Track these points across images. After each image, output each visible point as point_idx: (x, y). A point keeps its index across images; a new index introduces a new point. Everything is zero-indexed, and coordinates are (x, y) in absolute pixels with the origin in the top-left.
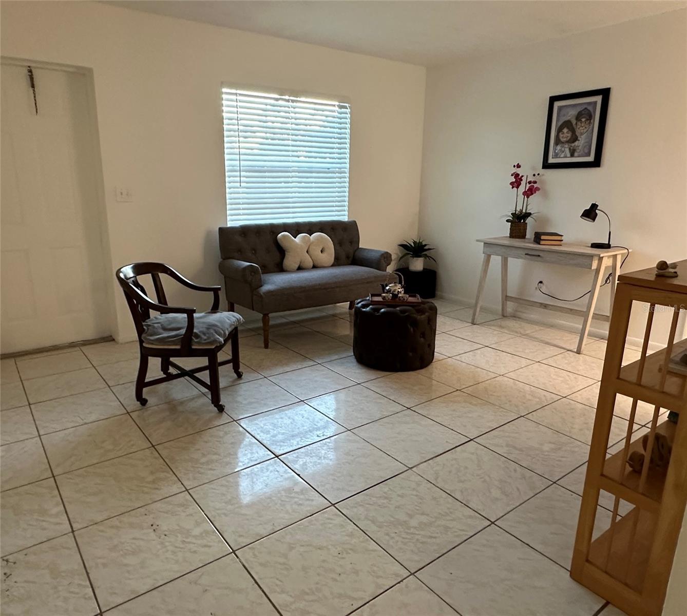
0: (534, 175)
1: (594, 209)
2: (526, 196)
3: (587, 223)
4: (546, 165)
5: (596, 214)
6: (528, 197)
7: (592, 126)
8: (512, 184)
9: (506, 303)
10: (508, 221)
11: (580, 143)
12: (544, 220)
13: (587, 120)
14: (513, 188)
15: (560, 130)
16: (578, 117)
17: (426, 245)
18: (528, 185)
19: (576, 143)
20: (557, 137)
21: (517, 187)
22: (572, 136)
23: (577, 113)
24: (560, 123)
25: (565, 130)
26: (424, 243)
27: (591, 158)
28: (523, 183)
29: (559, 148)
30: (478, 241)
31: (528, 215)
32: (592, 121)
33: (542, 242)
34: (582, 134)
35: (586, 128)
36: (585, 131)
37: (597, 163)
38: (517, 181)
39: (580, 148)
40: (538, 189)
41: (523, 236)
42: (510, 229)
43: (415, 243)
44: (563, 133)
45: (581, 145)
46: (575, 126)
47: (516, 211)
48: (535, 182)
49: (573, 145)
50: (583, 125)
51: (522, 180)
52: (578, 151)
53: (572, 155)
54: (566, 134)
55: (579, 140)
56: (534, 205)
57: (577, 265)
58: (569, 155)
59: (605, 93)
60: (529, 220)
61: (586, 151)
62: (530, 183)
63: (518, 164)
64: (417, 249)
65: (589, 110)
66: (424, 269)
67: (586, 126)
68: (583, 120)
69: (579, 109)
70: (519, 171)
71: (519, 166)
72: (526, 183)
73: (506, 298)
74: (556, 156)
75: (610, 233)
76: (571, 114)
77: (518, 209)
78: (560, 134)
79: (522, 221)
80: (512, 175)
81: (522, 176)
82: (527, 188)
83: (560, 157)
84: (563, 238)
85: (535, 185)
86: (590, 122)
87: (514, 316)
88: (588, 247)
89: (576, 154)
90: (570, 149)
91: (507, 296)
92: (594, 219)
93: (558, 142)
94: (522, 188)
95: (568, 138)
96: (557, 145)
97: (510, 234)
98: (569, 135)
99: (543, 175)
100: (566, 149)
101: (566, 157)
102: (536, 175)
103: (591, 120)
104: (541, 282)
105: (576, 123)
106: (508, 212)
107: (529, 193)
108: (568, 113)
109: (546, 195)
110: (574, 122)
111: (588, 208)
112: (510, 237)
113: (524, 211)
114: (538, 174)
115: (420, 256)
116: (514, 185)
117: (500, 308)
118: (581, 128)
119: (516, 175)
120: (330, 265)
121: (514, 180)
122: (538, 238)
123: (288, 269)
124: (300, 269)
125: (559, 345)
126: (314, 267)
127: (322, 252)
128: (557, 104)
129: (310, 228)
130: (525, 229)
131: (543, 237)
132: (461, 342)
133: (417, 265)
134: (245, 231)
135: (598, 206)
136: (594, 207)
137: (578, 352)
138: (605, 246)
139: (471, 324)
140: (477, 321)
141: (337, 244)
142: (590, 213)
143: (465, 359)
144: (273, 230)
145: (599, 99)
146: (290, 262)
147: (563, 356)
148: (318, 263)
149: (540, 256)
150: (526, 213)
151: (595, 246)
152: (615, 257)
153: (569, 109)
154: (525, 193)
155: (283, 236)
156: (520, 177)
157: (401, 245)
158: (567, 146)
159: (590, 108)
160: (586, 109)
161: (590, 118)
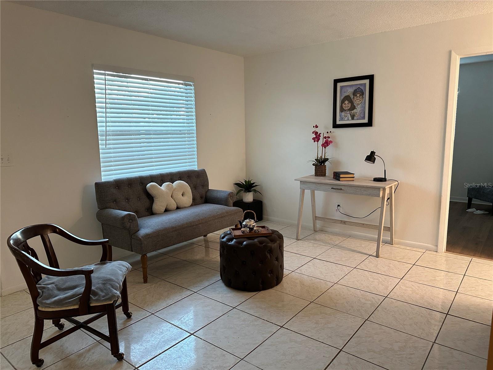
0: (328, 133)
1: (373, 155)
2: (324, 147)
3: (369, 164)
4: (335, 126)
5: (375, 159)
6: (325, 148)
7: (364, 99)
8: (314, 139)
9: (316, 221)
10: (313, 165)
11: (358, 110)
12: (337, 163)
13: (360, 95)
14: (314, 141)
15: (342, 102)
16: (355, 93)
17: (254, 183)
18: (324, 140)
19: (355, 111)
20: (341, 107)
21: (318, 141)
22: (351, 105)
23: (353, 91)
24: (342, 98)
25: (346, 102)
26: (252, 182)
27: (366, 121)
28: (321, 138)
29: (343, 114)
31: (326, 160)
32: (364, 96)
34: (358, 105)
36: (360, 102)
37: (370, 124)
38: (317, 138)
39: (357, 114)
40: (331, 142)
41: (324, 175)
42: (315, 170)
43: (245, 181)
44: (345, 104)
45: (358, 112)
46: (353, 100)
47: (318, 157)
48: (329, 137)
49: (353, 112)
50: (358, 99)
51: (320, 136)
52: (356, 116)
53: (353, 119)
54: (347, 105)
55: (356, 109)
56: (329, 153)
57: (369, 195)
58: (350, 119)
59: (371, 78)
60: (327, 163)
61: (362, 116)
62: (325, 138)
63: (316, 125)
64: (248, 186)
65: (361, 89)
66: (253, 200)
67: (360, 99)
68: (358, 95)
69: (354, 88)
70: (317, 130)
71: (317, 127)
72: (323, 138)
73: (316, 218)
74: (342, 119)
75: (385, 170)
76: (349, 92)
77: (319, 156)
78: (343, 104)
79: (323, 164)
80: (313, 133)
81: (320, 134)
82: (324, 142)
83: (344, 120)
84: (354, 176)
85: (329, 140)
86: (363, 96)
87: (322, 231)
88: (372, 181)
89: (355, 118)
90: (351, 114)
91: (316, 216)
92: (374, 162)
93: (342, 110)
94: (321, 141)
95: (349, 108)
96: (342, 112)
97: (315, 173)
98: (350, 105)
99: (334, 132)
100: (348, 115)
101: (348, 120)
102: (329, 132)
104: (339, 206)
105: (354, 98)
106: (313, 157)
107: (326, 144)
108: (347, 91)
109: (336, 146)
110: (352, 97)
111: (369, 154)
112: (315, 176)
113: (323, 157)
114: (330, 132)
115: (250, 191)
116: (315, 140)
117: (312, 225)
118: (357, 101)
119: (316, 133)
120: (189, 206)
121: (315, 136)
122: (337, 176)
123: (157, 213)
124: (167, 211)
125: (362, 251)
126: (178, 208)
127: (182, 195)
128: (339, 85)
129: (171, 177)
130: (325, 170)
131: (341, 176)
132: (295, 256)
133: (249, 198)
134: (118, 184)
135: (375, 153)
136: (373, 153)
137: (377, 256)
138: (383, 180)
139: (296, 240)
140: (300, 237)
141: (194, 188)
142: (371, 158)
143: (305, 272)
144: (142, 181)
145: (367, 82)
146: (158, 206)
147: (368, 260)
148: (181, 205)
149: (341, 189)
150: (325, 159)
151: (376, 180)
152: (391, 188)
153: (348, 88)
154: (323, 145)
155: (151, 185)
156: (318, 134)
157: (236, 184)
158: (348, 113)
159: (362, 88)
160: (359, 88)
161: (362, 94)
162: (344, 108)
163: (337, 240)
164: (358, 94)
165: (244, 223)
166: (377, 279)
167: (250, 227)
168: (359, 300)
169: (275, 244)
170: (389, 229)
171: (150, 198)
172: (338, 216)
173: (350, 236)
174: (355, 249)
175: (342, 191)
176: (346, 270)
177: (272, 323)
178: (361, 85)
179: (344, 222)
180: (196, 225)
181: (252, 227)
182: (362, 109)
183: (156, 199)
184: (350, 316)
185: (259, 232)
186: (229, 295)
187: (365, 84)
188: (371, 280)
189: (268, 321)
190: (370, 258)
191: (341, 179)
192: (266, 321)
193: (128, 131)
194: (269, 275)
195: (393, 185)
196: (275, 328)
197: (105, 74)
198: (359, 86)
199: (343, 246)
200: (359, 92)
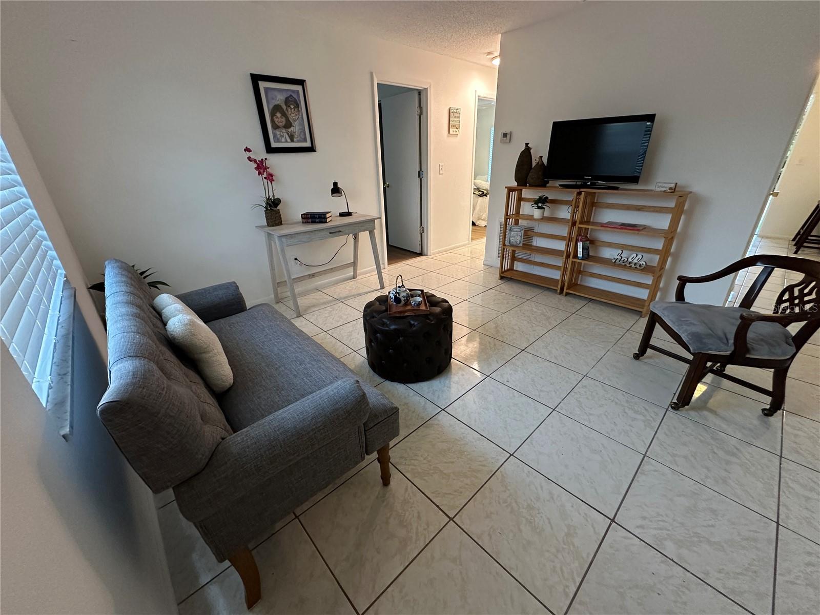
4: (270, 150)
6: (271, 182)
7: (300, 113)
9: (278, 289)
11: (296, 128)
13: (295, 107)
19: (292, 128)
20: (273, 122)
22: (286, 120)
23: (284, 98)
25: (279, 115)
29: (277, 132)
31: (277, 201)
32: (300, 109)
34: (295, 121)
35: (296, 115)
36: (297, 117)
37: (313, 148)
39: (296, 133)
42: (266, 218)
44: (277, 118)
45: (297, 130)
46: (286, 112)
49: (290, 130)
50: (293, 112)
52: (296, 136)
54: (280, 119)
55: (293, 126)
58: (289, 140)
59: (303, 84)
60: (280, 207)
61: (303, 137)
63: (246, 147)
65: (294, 98)
67: (296, 113)
68: (292, 107)
71: (248, 150)
73: (276, 285)
74: (278, 141)
76: (280, 99)
78: (275, 118)
79: (275, 209)
80: (249, 161)
83: (281, 142)
89: (295, 140)
90: (288, 134)
93: (275, 127)
95: (284, 123)
96: (276, 129)
97: (267, 223)
98: (284, 120)
99: (271, 160)
100: (284, 134)
101: (286, 142)
102: (264, 160)
103: (298, 108)
104: (296, 259)
105: (287, 109)
107: (271, 178)
108: (276, 97)
110: (284, 107)
113: (272, 197)
114: (266, 159)
118: (292, 115)
128: (260, 84)
130: (280, 216)
131: (328, 216)
135: (339, 183)
136: (335, 184)
137: (382, 287)
138: (348, 214)
142: (336, 190)
145: (299, 88)
149: (340, 231)
150: (275, 200)
151: (342, 215)
153: (276, 93)
158: (285, 131)
159: (295, 96)
160: (291, 96)
161: (297, 106)
162: (277, 123)
164: (291, 105)
170: (352, 264)
173: (317, 289)
175: (340, 233)
178: (293, 91)
179: (313, 276)
182: (301, 127)
187: (298, 92)
191: (328, 220)
198: (291, 93)
200: (292, 102)
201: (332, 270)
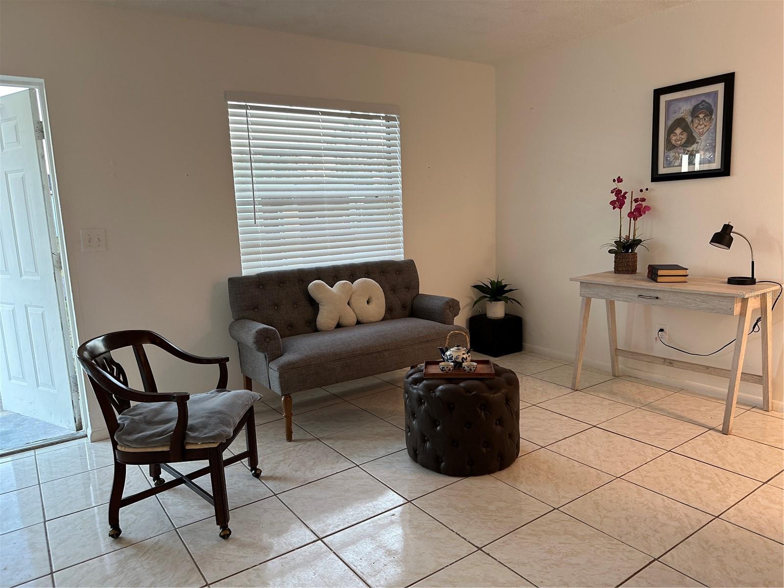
0: (641, 191)
1: (728, 232)
2: (632, 219)
4: (657, 177)
5: (732, 239)
6: (635, 219)
7: (713, 123)
8: (612, 203)
9: (617, 358)
10: (610, 251)
13: (706, 115)
14: (614, 208)
15: (670, 131)
16: (694, 113)
17: (506, 286)
18: (634, 204)
19: (695, 146)
20: (668, 141)
21: (620, 208)
22: (688, 137)
23: (692, 107)
24: (670, 123)
26: (503, 284)
28: (627, 201)
29: (671, 154)
30: (571, 280)
31: (636, 242)
32: (713, 117)
33: (659, 279)
34: (701, 134)
35: (705, 126)
36: (705, 130)
37: (725, 170)
38: (619, 200)
40: (648, 208)
41: (633, 271)
42: (615, 261)
43: (492, 283)
44: (676, 135)
46: (691, 126)
47: (620, 238)
48: (643, 200)
49: (691, 148)
50: (701, 123)
51: (625, 198)
53: (691, 162)
54: (679, 135)
55: (698, 143)
56: (643, 229)
57: (712, 310)
59: (728, 80)
60: (638, 249)
61: (709, 156)
62: (636, 200)
63: (619, 177)
64: (496, 291)
65: (707, 103)
66: (505, 314)
67: (706, 124)
68: (701, 116)
69: (694, 103)
70: (620, 186)
71: (620, 180)
72: (632, 202)
73: (616, 352)
74: (669, 164)
75: (753, 263)
76: (684, 110)
77: (624, 236)
78: (672, 136)
79: (630, 251)
80: (612, 192)
81: (626, 193)
82: (634, 208)
83: (673, 166)
84: (688, 272)
85: (644, 204)
86: (711, 118)
87: (628, 376)
88: (724, 283)
90: (687, 154)
91: (617, 349)
92: (729, 246)
93: (670, 146)
94: (627, 208)
95: (683, 141)
96: (670, 150)
97: (615, 268)
98: (684, 136)
99: (652, 190)
100: (681, 155)
101: (681, 165)
102: (644, 190)
103: (712, 115)
104: (662, 330)
105: (692, 121)
106: (610, 238)
107: (637, 212)
108: (680, 109)
109: (658, 217)
110: (689, 119)
111: (719, 230)
112: (615, 273)
113: (631, 237)
114: (647, 189)
115: (500, 300)
116: (616, 205)
117: (609, 364)
118: (699, 127)
119: (618, 192)
120: (379, 320)
121: (615, 198)
122: (653, 273)
123: (323, 328)
124: (339, 326)
125: (696, 420)
126: (359, 323)
127: (368, 302)
128: (664, 98)
129: (352, 272)
130: (635, 261)
131: (660, 272)
132: (558, 419)
133: (497, 310)
134: (263, 281)
135: (732, 227)
136: (727, 228)
137: (725, 431)
138: (750, 281)
139: (571, 391)
140: (579, 386)
141: (390, 290)
142: (723, 238)
143: (565, 450)
144: (303, 277)
145: (720, 88)
146: (325, 318)
147: (704, 439)
148: (363, 318)
149: (657, 298)
150: (634, 240)
151: (733, 281)
152: (764, 296)
153: (681, 104)
154: (631, 215)
155: (317, 285)
156: (622, 194)
157: (475, 287)
158: (683, 151)
159: (710, 100)
160: (703, 101)
161: (710, 112)
162: (673, 142)
163: (652, 395)
164: (700, 114)
165: (448, 353)
166: (710, 478)
167: (457, 360)
168: (655, 517)
169: (499, 394)
170: (761, 379)
171: (314, 305)
172: (659, 350)
173: (682, 390)
174: (685, 414)
175: (657, 301)
176: (650, 452)
177: (465, 539)
178: (708, 94)
179: (670, 363)
180: (378, 352)
181: (460, 360)
182: (710, 141)
183: (323, 307)
184: (625, 546)
185: (471, 370)
186: (409, 477)
187: (716, 93)
188: (697, 478)
189: (458, 535)
190: (710, 434)
192: (456, 533)
193: (287, 198)
194: (484, 450)
195: (770, 290)
196: (467, 548)
197: (246, 107)
198: (703, 98)
199: (661, 407)
200: (703, 109)
201: (707, 369)
